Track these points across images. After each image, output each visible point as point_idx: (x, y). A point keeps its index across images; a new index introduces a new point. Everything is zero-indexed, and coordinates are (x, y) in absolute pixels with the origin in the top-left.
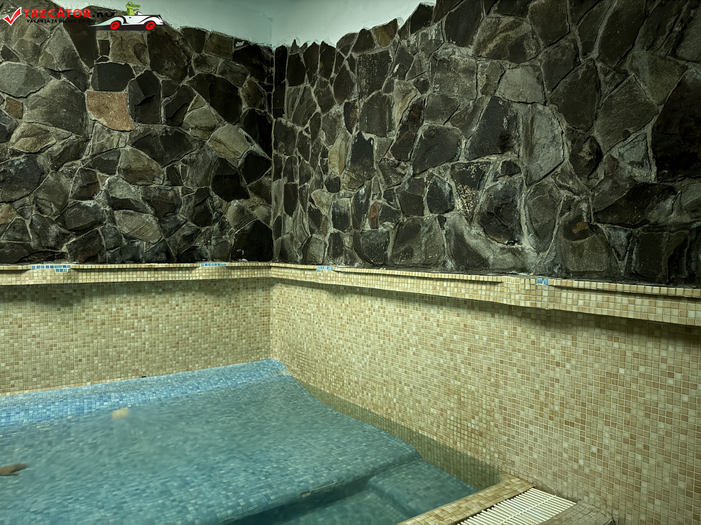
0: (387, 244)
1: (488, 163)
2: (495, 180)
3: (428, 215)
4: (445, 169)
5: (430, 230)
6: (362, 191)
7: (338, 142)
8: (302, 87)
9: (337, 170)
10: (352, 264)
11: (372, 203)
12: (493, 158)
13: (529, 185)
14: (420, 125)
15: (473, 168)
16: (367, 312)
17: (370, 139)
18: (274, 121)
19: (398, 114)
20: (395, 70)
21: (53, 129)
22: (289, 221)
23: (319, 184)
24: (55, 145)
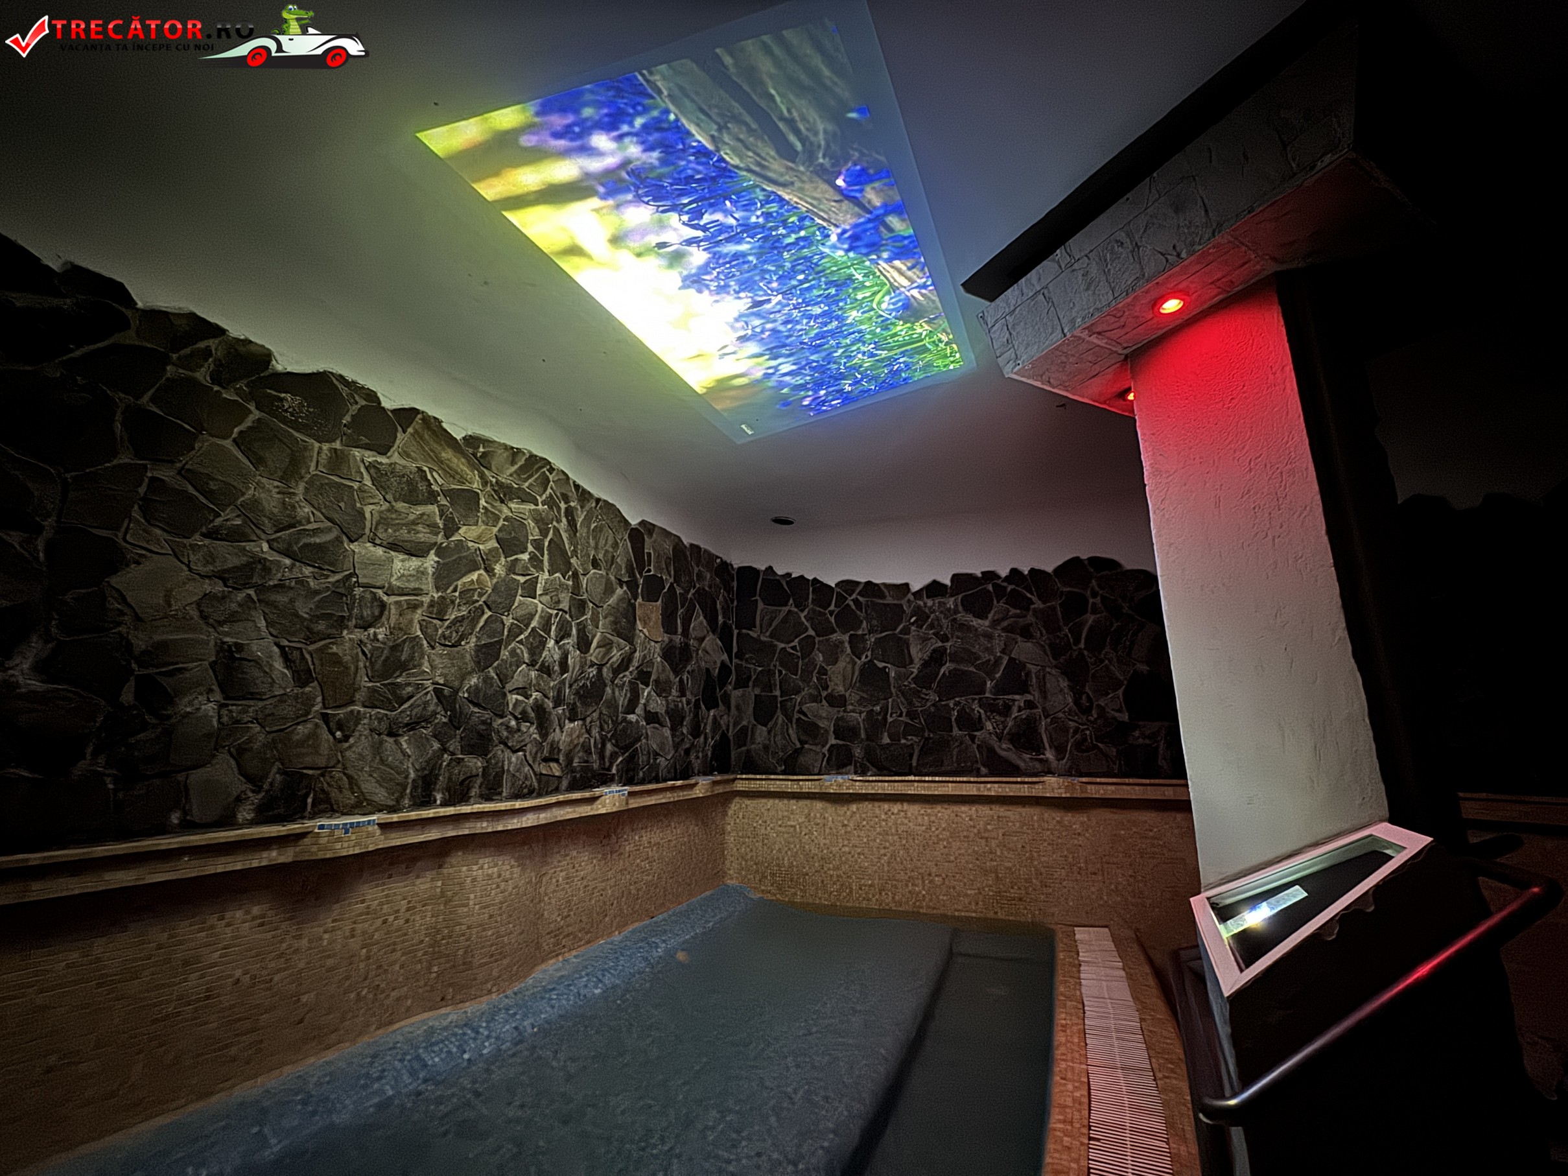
0: (911, 756)
1: (1014, 700)
2: (1019, 711)
3: (956, 732)
4: (974, 700)
5: (961, 743)
6: (878, 708)
7: (841, 664)
8: (786, 609)
9: (841, 688)
10: (863, 774)
11: (890, 720)
12: (1017, 697)
13: (1046, 717)
14: (942, 665)
15: (1001, 702)
16: (883, 817)
17: (885, 667)
18: (736, 632)
19: (918, 653)
20: (913, 620)
21: (616, 639)
22: (761, 732)
23: (816, 699)
24: (616, 656)
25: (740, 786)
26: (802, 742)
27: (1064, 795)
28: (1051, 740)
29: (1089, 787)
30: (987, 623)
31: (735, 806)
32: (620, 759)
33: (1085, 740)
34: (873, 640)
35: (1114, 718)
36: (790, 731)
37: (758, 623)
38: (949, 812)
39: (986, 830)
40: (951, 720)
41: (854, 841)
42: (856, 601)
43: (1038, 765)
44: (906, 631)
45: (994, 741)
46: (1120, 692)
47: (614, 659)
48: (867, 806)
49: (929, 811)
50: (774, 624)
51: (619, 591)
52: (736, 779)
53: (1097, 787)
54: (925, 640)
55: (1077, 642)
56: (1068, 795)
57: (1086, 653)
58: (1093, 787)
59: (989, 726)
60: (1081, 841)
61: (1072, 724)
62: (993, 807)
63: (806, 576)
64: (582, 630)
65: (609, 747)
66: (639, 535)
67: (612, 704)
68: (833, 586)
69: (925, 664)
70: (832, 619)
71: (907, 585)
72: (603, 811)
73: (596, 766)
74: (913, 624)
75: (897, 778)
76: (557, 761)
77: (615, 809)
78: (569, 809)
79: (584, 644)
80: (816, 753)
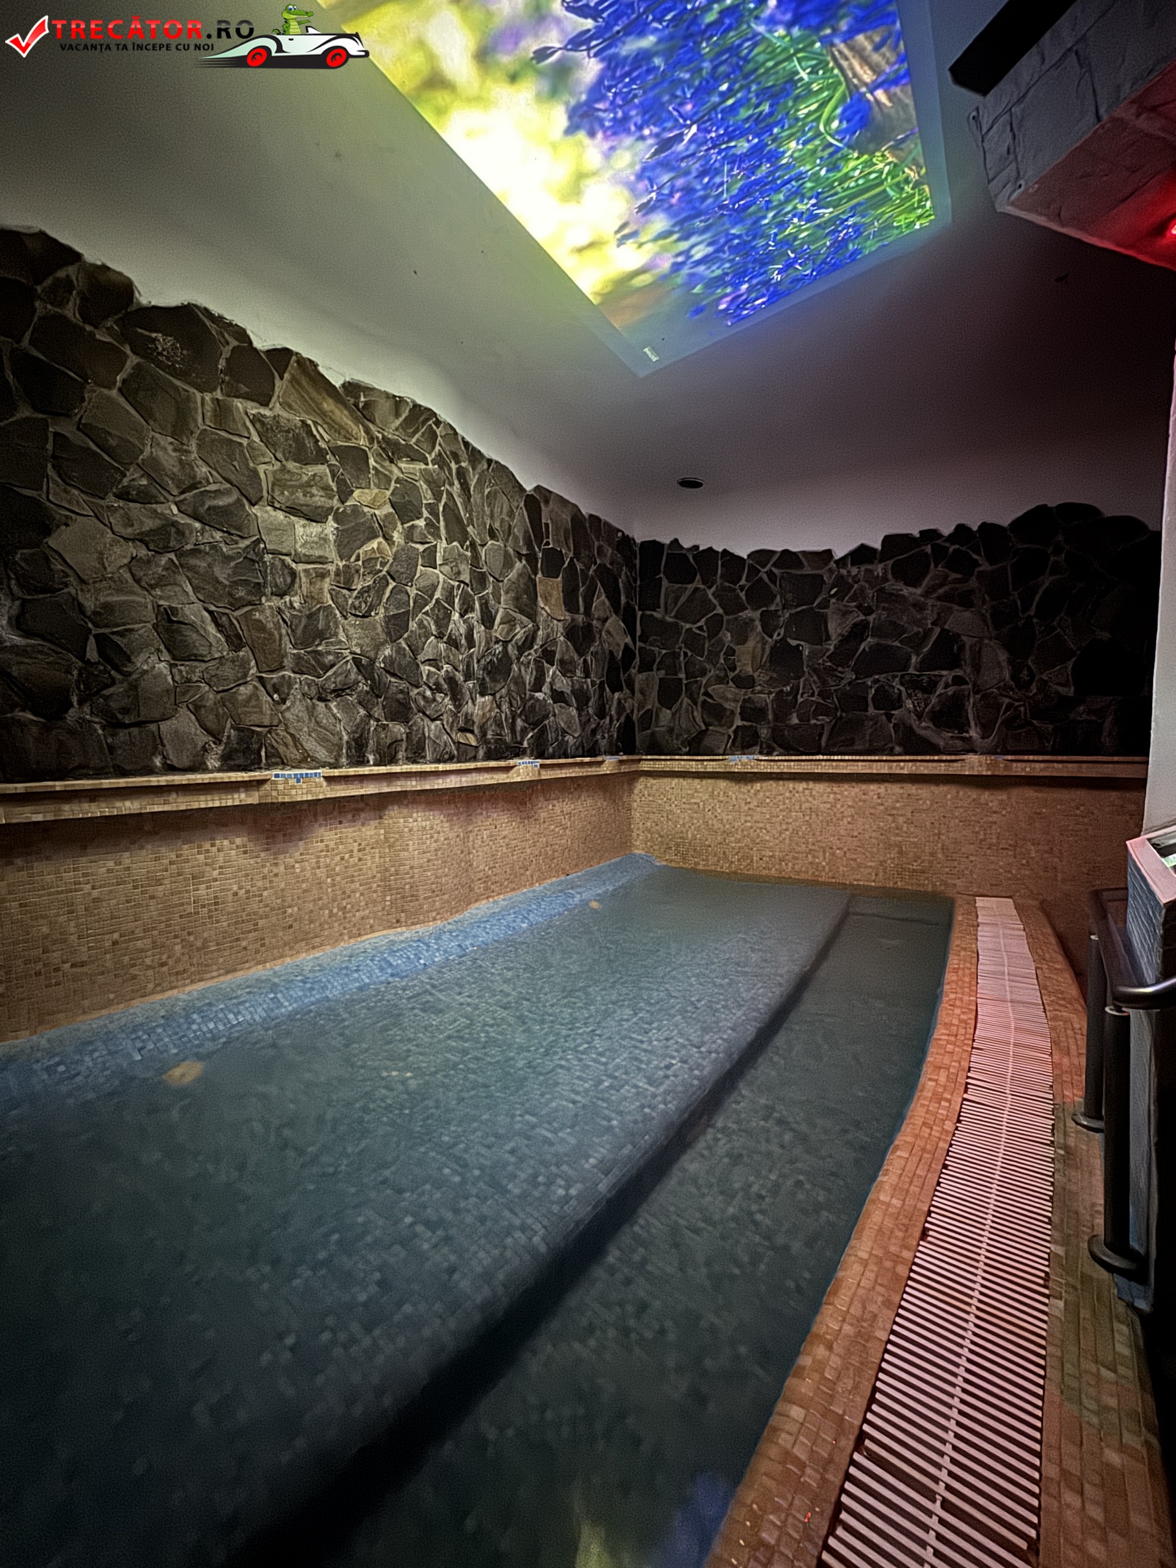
0: (821, 735)
1: (942, 676)
2: (947, 686)
3: (871, 710)
4: (894, 677)
5: (876, 724)
6: (788, 688)
7: (751, 644)
8: (691, 587)
9: (750, 669)
10: (768, 754)
11: (800, 700)
12: (944, 673)
13: (975, 693)
14: (863, 640)
15: (925, 679)
16: (787, 794)
17: (799, 645)
18: (639, 613)
19: (836, 628)
20: (833, 592)
21: (518, 616)
22: (666, 714)
23: (721, 680)
24: (520, 633)
25: (645, 766)
26: (707, 725)
27: (984, 773)
28: (978, 718)
29: (1014, 765)
30: (919, 591)
31: (640, 785)
32: (531, 734)
33: (1018, 716)
34: (787, 615)
35: (1057, 693)
36: (695, 713)
37: (662, 605)
38: (857, 790)
39: (894, 808)
40: (866, 699)
41: (757, 817)
42: (770, 574)
43: (959, 743)
44: (825, 604)
45: (913, 720)
46: (1070, 664)
47: (518, 637)
48: (771, 785)
49: (835, 789)
50: (680, 603)
51: (518, 565)
52: (640, 760)
53: (1024, 764)
54: (845, 614)
55: (1026, 608)
56: (989, 773)
57: (1035, 620)
58: (1019, 764)
59: (909, 704)
60: (995, 817)
61: (1007, 701)
62: (905, 785)
63: (715, 548)
64: (485, 605)
65: (519, 723)
66: (536, 501)
67: (519, 681)
68: (745, 557)
69: (844, 640)
70: (742, 595)
71: (829, 552)
72: (519, 779)
73: (508, 739)
74: (833, 596)
75: (804, 758)
76: (472, 732)
77: (528, 779)
78: (487, 776)
79: (488, 620)
80: (721, 734)
